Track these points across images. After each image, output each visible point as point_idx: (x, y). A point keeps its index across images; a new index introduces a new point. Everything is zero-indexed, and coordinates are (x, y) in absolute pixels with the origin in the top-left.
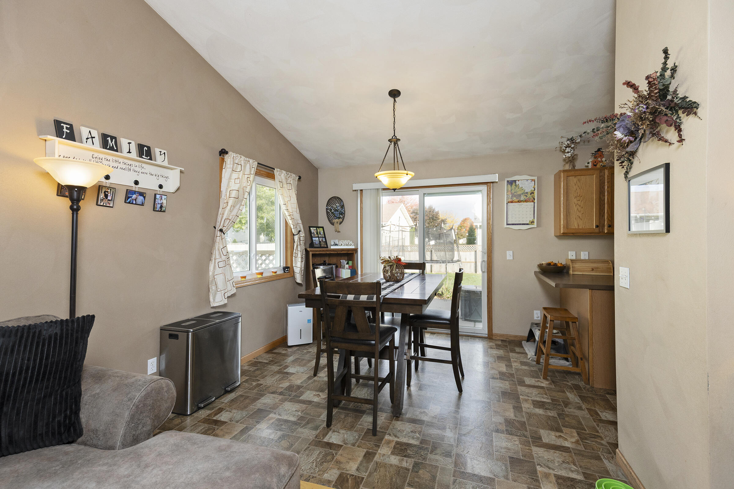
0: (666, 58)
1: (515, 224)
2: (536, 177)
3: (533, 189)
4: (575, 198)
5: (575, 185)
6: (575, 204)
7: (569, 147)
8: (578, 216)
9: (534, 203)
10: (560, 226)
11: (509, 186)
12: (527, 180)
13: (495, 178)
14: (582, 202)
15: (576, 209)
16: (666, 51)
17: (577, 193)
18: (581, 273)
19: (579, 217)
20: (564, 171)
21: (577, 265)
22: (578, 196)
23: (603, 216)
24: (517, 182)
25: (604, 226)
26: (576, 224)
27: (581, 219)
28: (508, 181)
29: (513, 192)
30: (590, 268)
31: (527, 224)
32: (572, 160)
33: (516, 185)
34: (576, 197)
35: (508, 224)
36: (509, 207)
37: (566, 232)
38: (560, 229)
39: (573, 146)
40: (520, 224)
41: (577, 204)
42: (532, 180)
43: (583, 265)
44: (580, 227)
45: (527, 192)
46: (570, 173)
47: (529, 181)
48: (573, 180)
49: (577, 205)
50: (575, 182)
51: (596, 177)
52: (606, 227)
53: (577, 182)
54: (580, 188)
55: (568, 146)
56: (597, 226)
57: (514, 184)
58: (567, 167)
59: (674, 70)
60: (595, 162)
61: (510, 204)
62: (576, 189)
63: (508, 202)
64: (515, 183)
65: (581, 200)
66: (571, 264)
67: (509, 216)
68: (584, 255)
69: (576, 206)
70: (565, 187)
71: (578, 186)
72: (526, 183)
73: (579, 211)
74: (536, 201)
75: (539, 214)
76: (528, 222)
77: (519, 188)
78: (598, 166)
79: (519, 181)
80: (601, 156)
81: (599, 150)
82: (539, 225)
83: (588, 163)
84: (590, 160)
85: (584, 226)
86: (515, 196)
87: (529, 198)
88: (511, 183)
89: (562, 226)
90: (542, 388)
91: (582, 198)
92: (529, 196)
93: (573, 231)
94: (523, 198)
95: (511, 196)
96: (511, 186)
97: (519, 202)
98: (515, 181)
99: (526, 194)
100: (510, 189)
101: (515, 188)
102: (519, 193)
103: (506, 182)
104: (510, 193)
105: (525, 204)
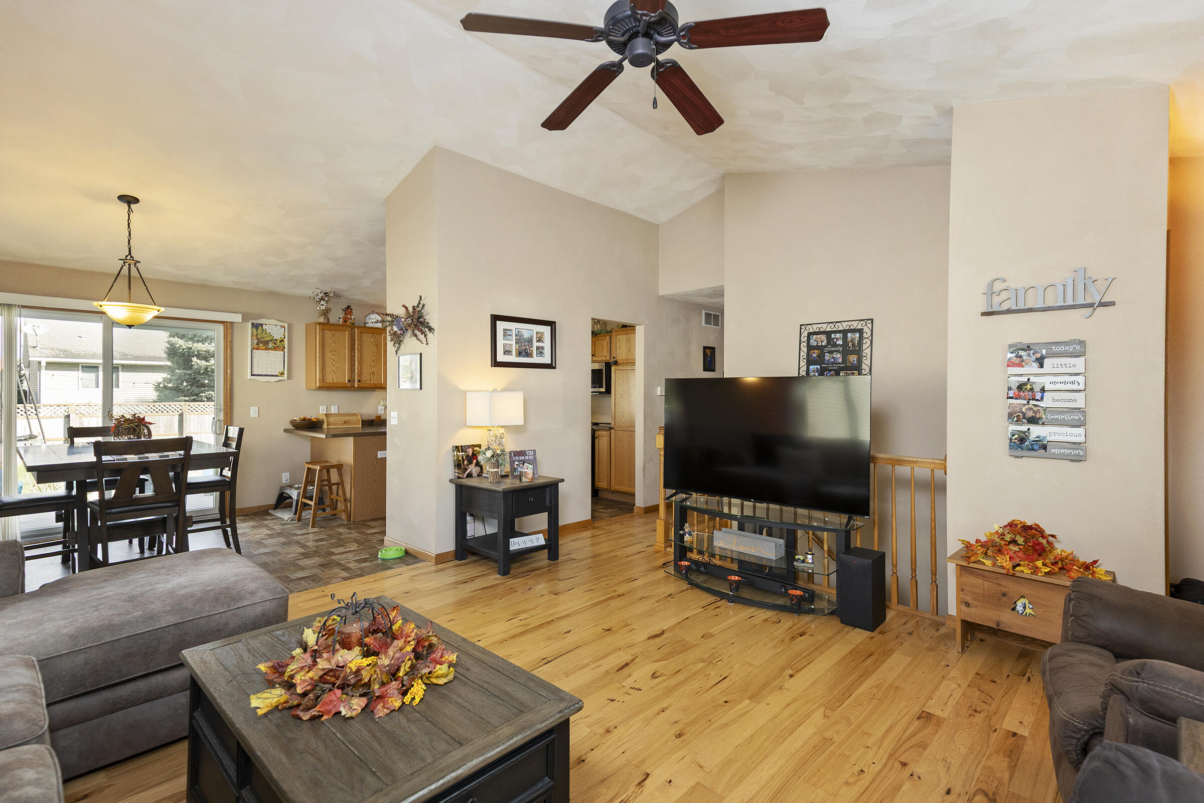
0: (421, 299)
1: (262, 375)
2: (287, 324)
3: (283, 337)
5: (330, 339)
7: (324, 300)
8: (332, 370)
9: (284, 352)
10: (316, 380)
11: (255, 330)
12: (276, 326)
13: (237, 318)
14: (336, 357)
15: (331, 363)
16: (421, 297)
17: (332, 347)
18: (334, 427)
19: (334, 371)
20: (320, 324)
21: (331, 419)
23: (354, 371)
24: (264, 327)
25: (354, 381)
26: (330, 378)
27: (335, 374)
28: (252, 324)
29: (260, 337)
30: (343, 421)
31: (277, 376)
32: (326, 313)
33: (263, 330)
34: (330, 351)
35: (252, 375)
36: (254, 355)
37: (321, 385)
38: (316, 382)
39: (326, 299)
40: (268, 375)
41: (332, 358)
42: (282, 326)
43: (337, 418)
44: (334, 381)
45: (276, 339)
46: (325, 327)
47: (279, 327)
48: (328, 334)
51: (348, 334)
52: (356, 382)
53: (330, 336)
54: (334, 343)
55: (322, 299)
56: (349, 381)
57: (260, 328)
58: (322, 320)
59: (423, 306)
61: (255, 351)
62: (331, 343)
63: (253, 349)
65: (335, 355)
66: (325, 418)
67: (255, 365)
68: (334, 410)
69: (331, 360)
70: (321, 340)
71: (333, 341)
72: (275, 329)
73: (333, 365)
74: (286, 350)
75: (290, 364)
76: (277, 373)
77: (266, 333)
78: (348, 323)
79: (266, 325)
81: (348, 307)
82: (289, 377)
83: (340, 318)
84: (341, 316)
85: (338, 379)
86: (262, 342)
87: (277, 345)
88: (256, 326)
89: (318, 380)
90: (315, 532)
91: (335, 352)
92: (278, 343)
93: (328, 385)
94: (271, 345)
95: (256, 341)
96: (257, 330)
97: (266, 349)
98: (262, 325)
99: (274, 341)
100: (255, 333)
101: (262, 333)
102: (267, 339)
103: (250, 324)
104: (255, 338)
105: (273, 352)
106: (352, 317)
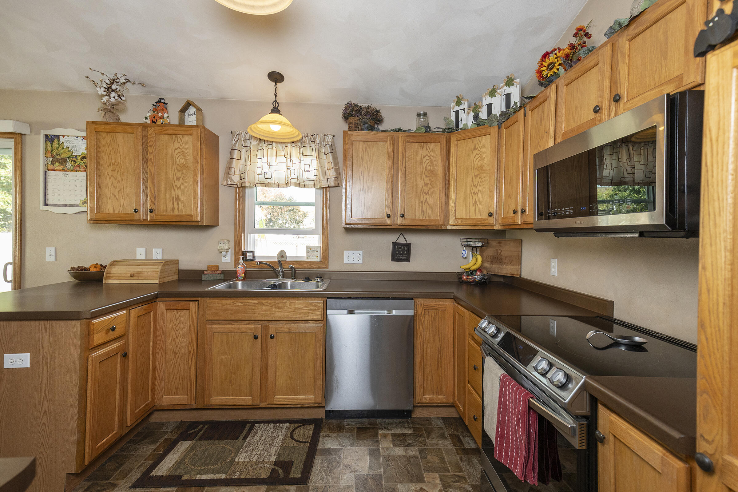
1: (58, 205)
3: (85, 152)
4: (108, 167)
5: (109, 146)
6: (108, 175)
8: (113, 194)
11: (49, 144)
12: (77, 137)
14: (119, 174)
15: (110, 184)
17: (112, 159)
18: (117, 281)
19: (115, 196)
22: (113, 164)
24: (61, 139)
25: (147, 210)
26: (110, 207)
27: (117, 199)
28: (46, 136)
29: (55, 154)
30: (127, 272)
31: (76, 206)
33: (59, 144)
34: (110, 164)
35: (46, 205)
36: (48, 177)
37: (94, 217)
38: (89, 213)
40: (65, 205)
41: (112, 176)
42: (85, 138)
44: (116, 212)
45: (76, 156)
47: (80, 139)
49: (112, 178)
50: (108, 142)
51: (136, 137)
52: (149, 213)
53: (110, 142)
54: (115, 152)
56: (136, 211)
57: (56, 141)
60: (154, 118)
61: (50, 173)
62: (110, 153)
63: (48, 170)
64: (59, 139)
65: (117, 171)
67: (49, 192)
68: (156, 254)
69: (110, 179)
71: (113, 149)
72: (75, 141)
73: (114, 187)
76: (78, 203)
77: (63, 148)
79: (63, 136)
80: (163, 110)
81: (162, 101)
83: (146, 118)
84: (149, 115)
85: (121, 210)
86: (58, 160)
87: (78, 164)
88: (49, 139)
91: (118, 167)
92: (79, 161)
93: (106, 217)
94: (69, 164)
95: (51, 159)
96: (52, 145)
97: (63, 170)
98: (58, 137)
99: (74, 158)
100: (49, 149)
101: (57, 148)
102: (64, 156)
103: (42, 138)
104: (49, 155)
105: (73, 173)
106: (166, 115)
